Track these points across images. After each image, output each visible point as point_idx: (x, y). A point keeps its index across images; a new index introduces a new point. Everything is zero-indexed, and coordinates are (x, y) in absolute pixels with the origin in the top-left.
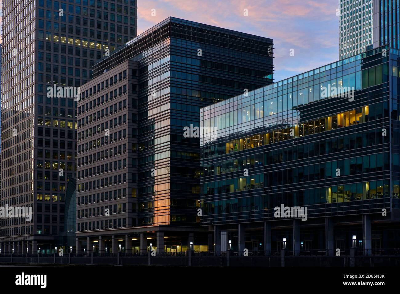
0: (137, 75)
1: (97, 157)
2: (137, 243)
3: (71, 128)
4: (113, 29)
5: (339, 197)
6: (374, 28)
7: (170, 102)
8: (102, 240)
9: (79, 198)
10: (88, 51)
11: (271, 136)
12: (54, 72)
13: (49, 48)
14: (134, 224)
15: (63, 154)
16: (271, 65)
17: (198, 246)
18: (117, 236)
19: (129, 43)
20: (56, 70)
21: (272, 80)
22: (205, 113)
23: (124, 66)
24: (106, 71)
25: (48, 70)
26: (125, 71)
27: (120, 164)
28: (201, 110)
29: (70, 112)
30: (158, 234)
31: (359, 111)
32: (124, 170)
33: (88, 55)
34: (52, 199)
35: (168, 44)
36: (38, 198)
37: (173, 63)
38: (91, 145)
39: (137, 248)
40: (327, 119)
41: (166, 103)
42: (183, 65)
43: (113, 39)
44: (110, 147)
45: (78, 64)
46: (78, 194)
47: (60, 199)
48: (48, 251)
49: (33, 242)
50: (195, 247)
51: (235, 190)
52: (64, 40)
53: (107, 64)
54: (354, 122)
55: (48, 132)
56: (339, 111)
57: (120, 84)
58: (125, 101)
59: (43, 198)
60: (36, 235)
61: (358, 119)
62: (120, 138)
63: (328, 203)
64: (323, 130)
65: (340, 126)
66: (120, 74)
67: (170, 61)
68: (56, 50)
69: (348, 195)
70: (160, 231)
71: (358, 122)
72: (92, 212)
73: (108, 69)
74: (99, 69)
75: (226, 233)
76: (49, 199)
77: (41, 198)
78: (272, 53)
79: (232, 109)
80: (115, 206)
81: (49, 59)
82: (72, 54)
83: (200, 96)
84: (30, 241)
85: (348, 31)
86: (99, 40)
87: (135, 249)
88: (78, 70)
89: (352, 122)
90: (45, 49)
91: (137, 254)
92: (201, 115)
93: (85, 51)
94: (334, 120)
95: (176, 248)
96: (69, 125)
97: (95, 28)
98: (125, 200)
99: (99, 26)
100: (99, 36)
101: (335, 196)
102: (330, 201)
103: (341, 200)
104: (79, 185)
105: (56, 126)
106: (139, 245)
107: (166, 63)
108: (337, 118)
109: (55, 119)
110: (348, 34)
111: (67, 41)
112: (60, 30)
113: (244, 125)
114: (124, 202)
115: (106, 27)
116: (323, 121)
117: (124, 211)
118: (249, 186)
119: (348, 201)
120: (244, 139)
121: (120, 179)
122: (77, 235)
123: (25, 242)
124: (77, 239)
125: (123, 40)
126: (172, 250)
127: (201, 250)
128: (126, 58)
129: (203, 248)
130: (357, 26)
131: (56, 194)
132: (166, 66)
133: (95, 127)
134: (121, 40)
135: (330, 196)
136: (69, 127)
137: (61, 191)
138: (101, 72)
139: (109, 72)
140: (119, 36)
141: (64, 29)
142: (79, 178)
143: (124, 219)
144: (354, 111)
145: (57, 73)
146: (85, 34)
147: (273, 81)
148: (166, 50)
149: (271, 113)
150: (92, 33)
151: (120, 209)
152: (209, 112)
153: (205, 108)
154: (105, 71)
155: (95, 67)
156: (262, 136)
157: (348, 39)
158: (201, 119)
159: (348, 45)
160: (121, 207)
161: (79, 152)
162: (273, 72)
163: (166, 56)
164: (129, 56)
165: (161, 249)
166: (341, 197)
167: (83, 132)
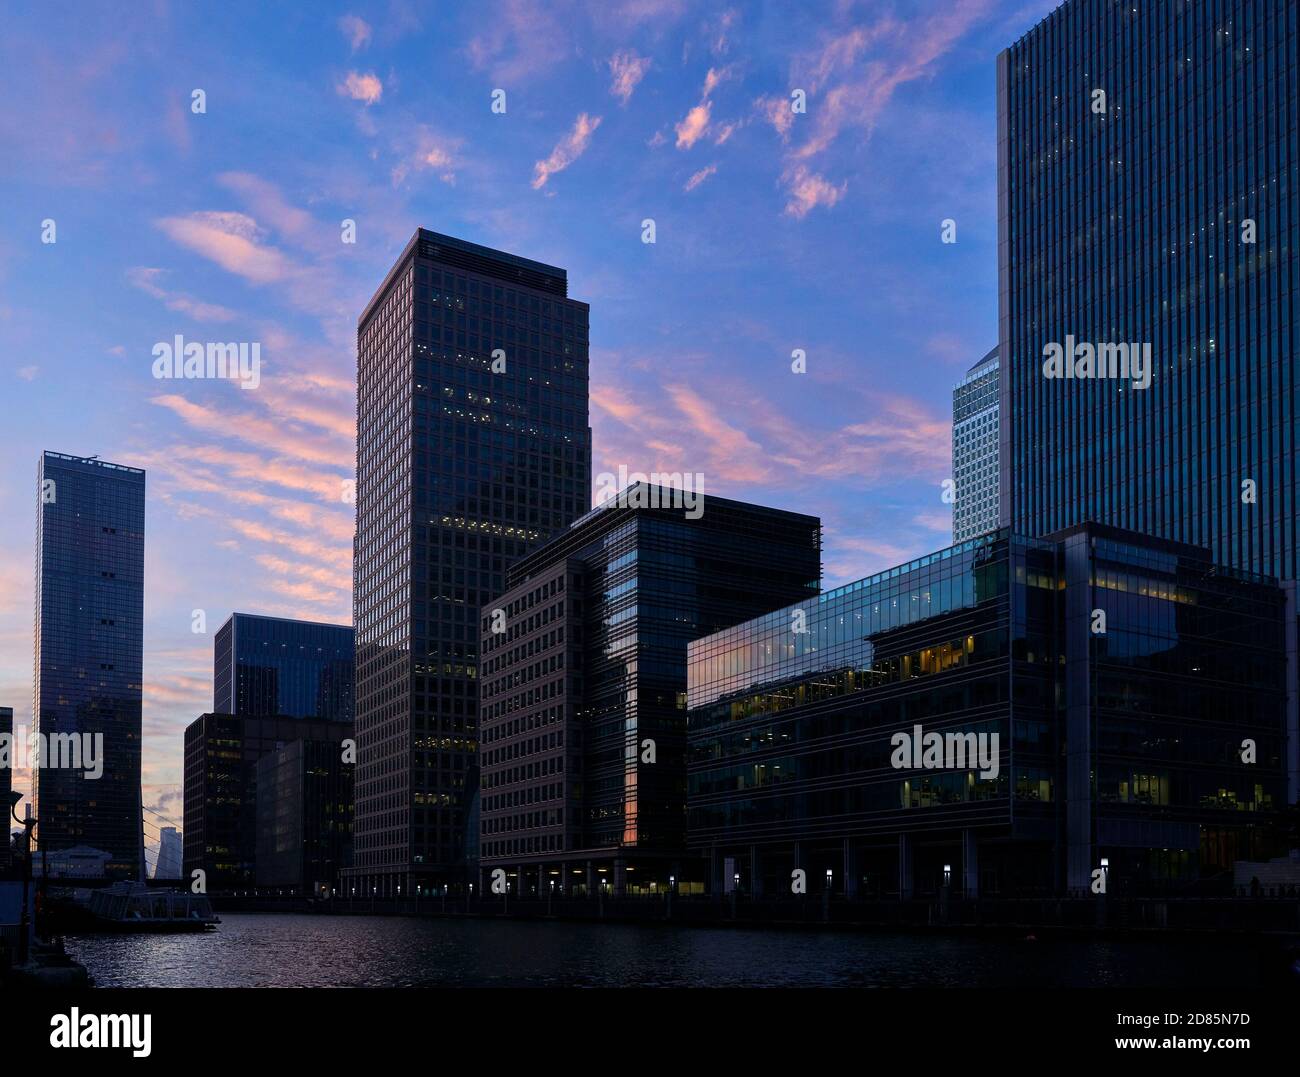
0: (582, 584)
1: (514, 727)
2: (582, 879)
3: (474, 677)
4: (545, 503)
5: (923, 797)
6: (1002, 495)
7: (638, 631)
8: (523, 874)
9: (484, 800)
10: (503, 544)
11: (808, 690)
12: (444, 581)
13: (434, 539)
14: (576, 846)
15: (459, 721)
16: (817, 563)
17: (685, 884)
18: (549, 866)
19: (575, 525)
20: (447, 577)
21: (819, 590)
22: (696, 651)
23: (560, 569)
24: (530, 578)
25: (434, 576)
26: (561, 578)
27: (552, 740)
28: (690, 645)
29: (473, 650)
30: (616, 862)
31: (958, 646)
32: (560, 751)
33: (503, 549)
34: (441, 801)
35: (634, 531)
36: (416, 800)
37: (644, 563)
38: (504, 707)
39: (583, 886)
40: (903, 660)
41: (631, 634)
42: (661, 567)
43: (546, 522)
44: (537, 711)
45: (485, 564)
46: (484, 793)
47: (455, 801)
48: (434, 891)
49: (408, 875)
50: (680, 885)
51: (746, 785)
52: (460, 523)
53: (532, 566)
54: (950, 666)
55: (433, 684)
56: (924, 646)
57: (553, 601)
58: (561, 629)
59: (426, 800)
60: (412, 863)
61: (956, 660)
62: (552, 695)
63: (903, 808)
64: (896, 678)
65: (924, 673)
66: (553, 582)
67: (638, 560)
68: (447, 541)
69: (938, 794)
70: (619, 858)
71: (955, 665)
72: (506, 824)
73: (532, 575)
74: (518, 574)
75: (733, 860)
76: (435, 801)
77: (422, 800)
78: (819, 543)
79: (740, 644)
80: (545, 813)
81: (434, 558)
82: (475, 548)
83: (690, 620)
84: (404, 875)
85: (968, 499)
86: (522, 523)
87: (579, 889)
88: (485, 577)
89: (945, 665)
90: (428, 540)
91: (582, 895)
92: (689, 654)
93: (497, 541)
94: (916, 661)
95: (648, 886)
96: (469, 672)
97: (515, 503)
98: (561, 802)
99: (522, 498)
100: (522, 517)
101: (917, 795)
102: (906, 804)
103: (925, 803)
104: (484, 778)
105: (447, 674)
106: (585, 882)
107: (631, 563)
108: (919, 658)
109: (445, 662)
110: (968, 503)
111: (467, 525)
112: (454, 508)
113: (761, 671)
114: (561, 807)
115: (533, 501)
116: (897, 664)
117: (560, 821)
118: (771, 778)
119: (939, 804)
120: (760, 696)
121: (554, 765)
122: (481, 864)
123: (395, 875)
124: (481, 871)
125: (563, 522)
126: (642, 891)
127: (693, 891)
128: (564, 554)
129: (696, 888)
130: (986, 489)
131: (447, 794)
132: (631, 568)
133: (510, 676)
134: (560, 523)
135: (907, 796)
136: (470, 676)
137: (455, 787)
138: (522, 580)
139: (534, 579)
140: (557, 516)
141: (460, 506)
142: (484, 764)
143: (560, 836)
144: (949, 646)
145: (449, 581)
146: (497, 513)
147: (822, 592)
148: (631, 540)
149: (807, 650)
150: (510, 511)
151: (553, 818)
152: (702, 649)
153: (696, 643)
154: (528, 577)
155: (512, 571)
156: (792, 689)
157: (968, 514)
158: (689, 661)
159: (968, 524)
160: (555, 815)
161: (485, 719)
162: (821, 576)
163: (631, 550)
164: (568, 552)
165: (621, 888)
166: (927, 797)
167: (491, 684)
